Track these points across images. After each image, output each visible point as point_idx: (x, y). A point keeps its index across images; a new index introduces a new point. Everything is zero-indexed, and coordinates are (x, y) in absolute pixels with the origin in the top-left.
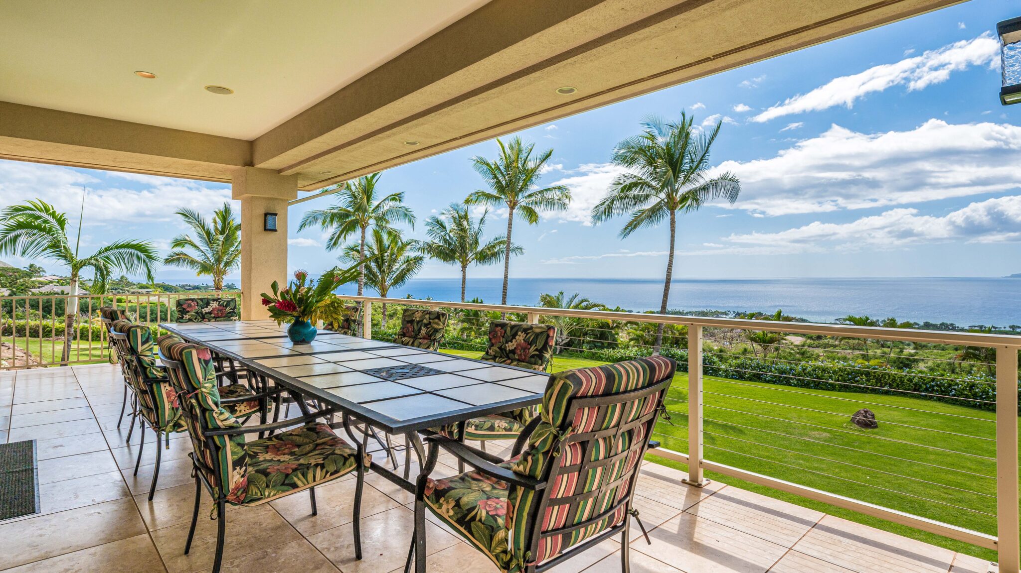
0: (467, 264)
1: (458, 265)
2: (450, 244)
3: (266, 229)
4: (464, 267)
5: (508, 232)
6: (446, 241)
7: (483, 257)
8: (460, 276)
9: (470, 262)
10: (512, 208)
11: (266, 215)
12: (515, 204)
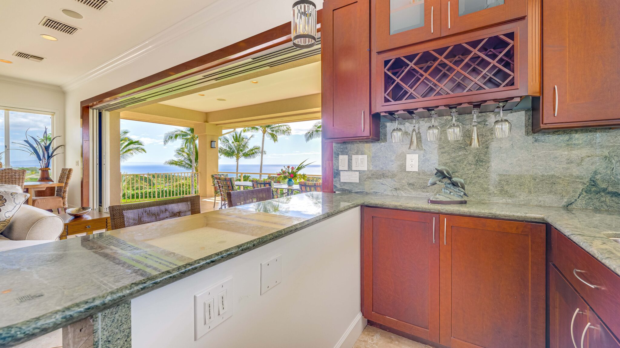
0: (239, 158)
1: (235, 158)
2: (231, 149)
3: (211, 147)
4: (237, 160)
5: (262, 144)
6: (229, 148)
7: (246, 155)
8: (235, 163)
9: (240, 157)
10: (264, 133)
11: (212, 141)
12: (265, 132)
